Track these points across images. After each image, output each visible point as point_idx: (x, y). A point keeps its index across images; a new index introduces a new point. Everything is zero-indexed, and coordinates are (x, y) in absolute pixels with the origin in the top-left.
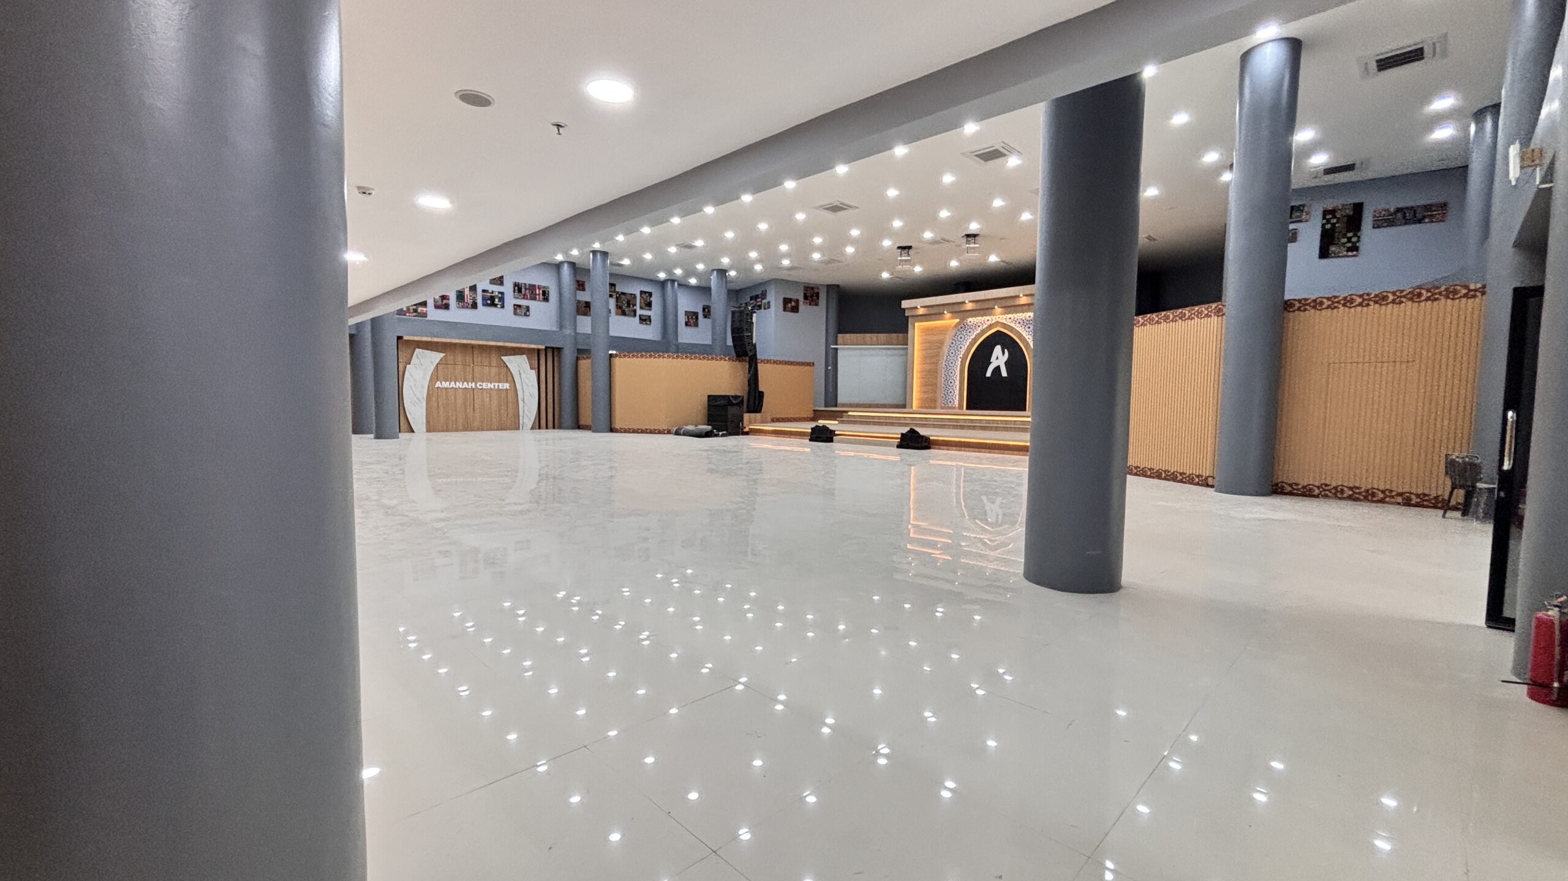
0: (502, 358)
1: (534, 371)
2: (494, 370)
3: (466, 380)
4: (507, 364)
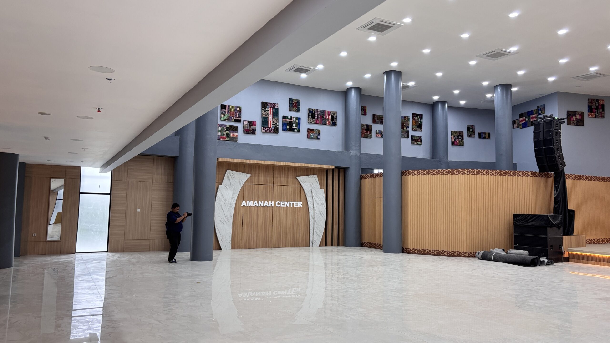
0: (297, 177)
1: (323, 190)
2: (290, 189)
3: (266, 199)
4: (301, 183)
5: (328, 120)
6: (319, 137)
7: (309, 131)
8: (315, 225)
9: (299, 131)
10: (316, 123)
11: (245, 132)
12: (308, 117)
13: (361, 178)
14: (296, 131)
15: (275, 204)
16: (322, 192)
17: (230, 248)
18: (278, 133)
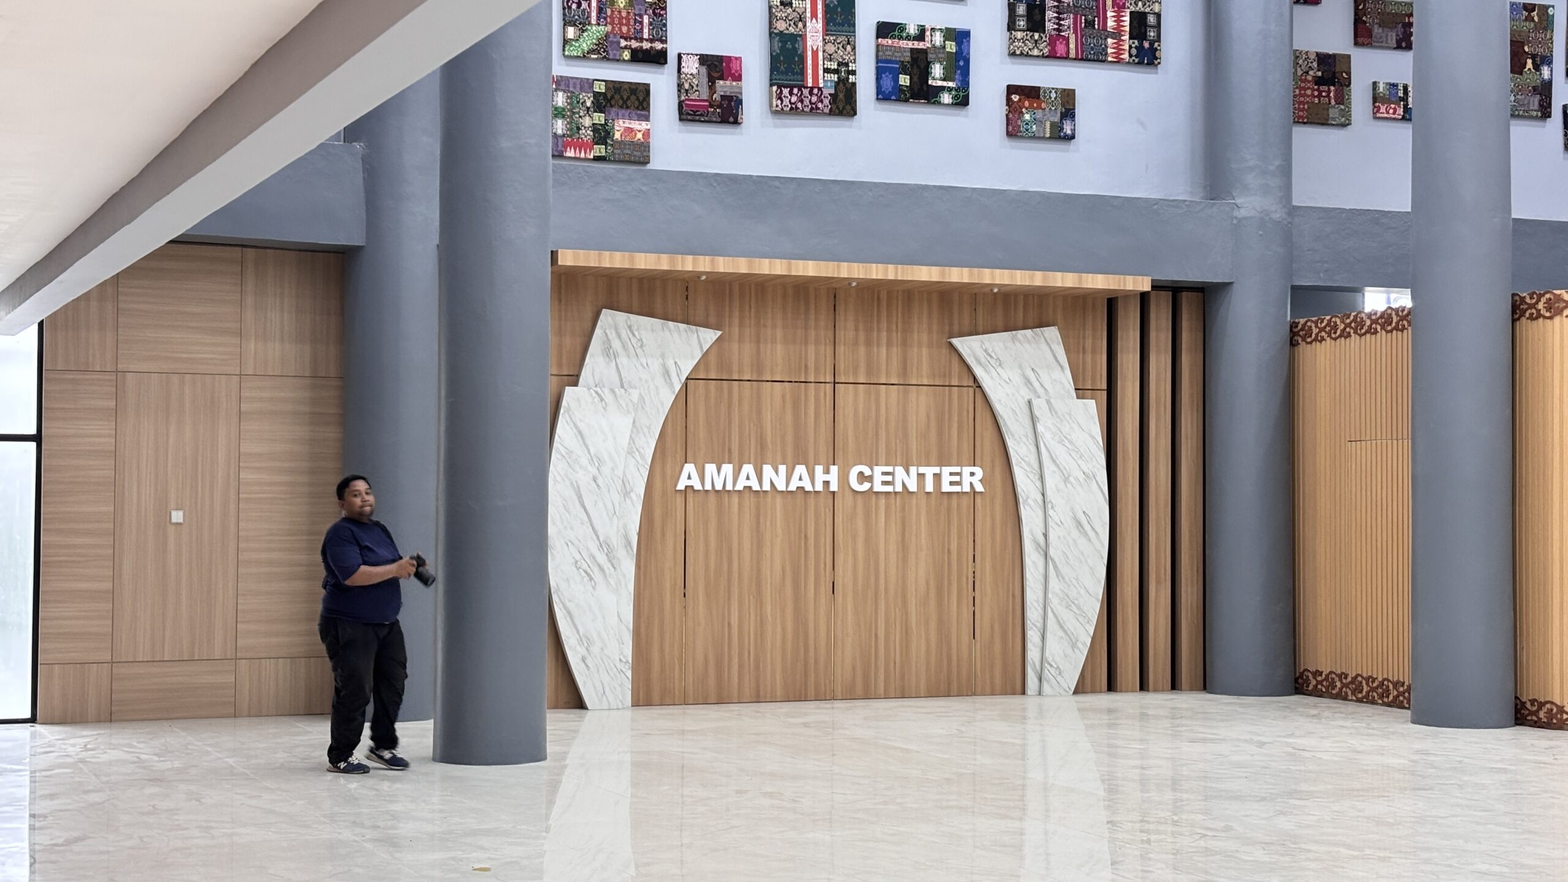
0: (956, 342)
1: (1091, 404)
2: (921, 402)
3: (800, 455)
4: (978, 371)
5: (1117, 34)
6: (1068, 129)
7: (1015, 98)
8: (1054, 584)
9: (962, 100)
10: (1052, 56)
11: (689, 113)
12: (1011, 27)
13: (1295, 336)
14: (946, 98)
15: (844, 478)
16: (1089, 413)
17: (629, 701)
18: (853, 112)
